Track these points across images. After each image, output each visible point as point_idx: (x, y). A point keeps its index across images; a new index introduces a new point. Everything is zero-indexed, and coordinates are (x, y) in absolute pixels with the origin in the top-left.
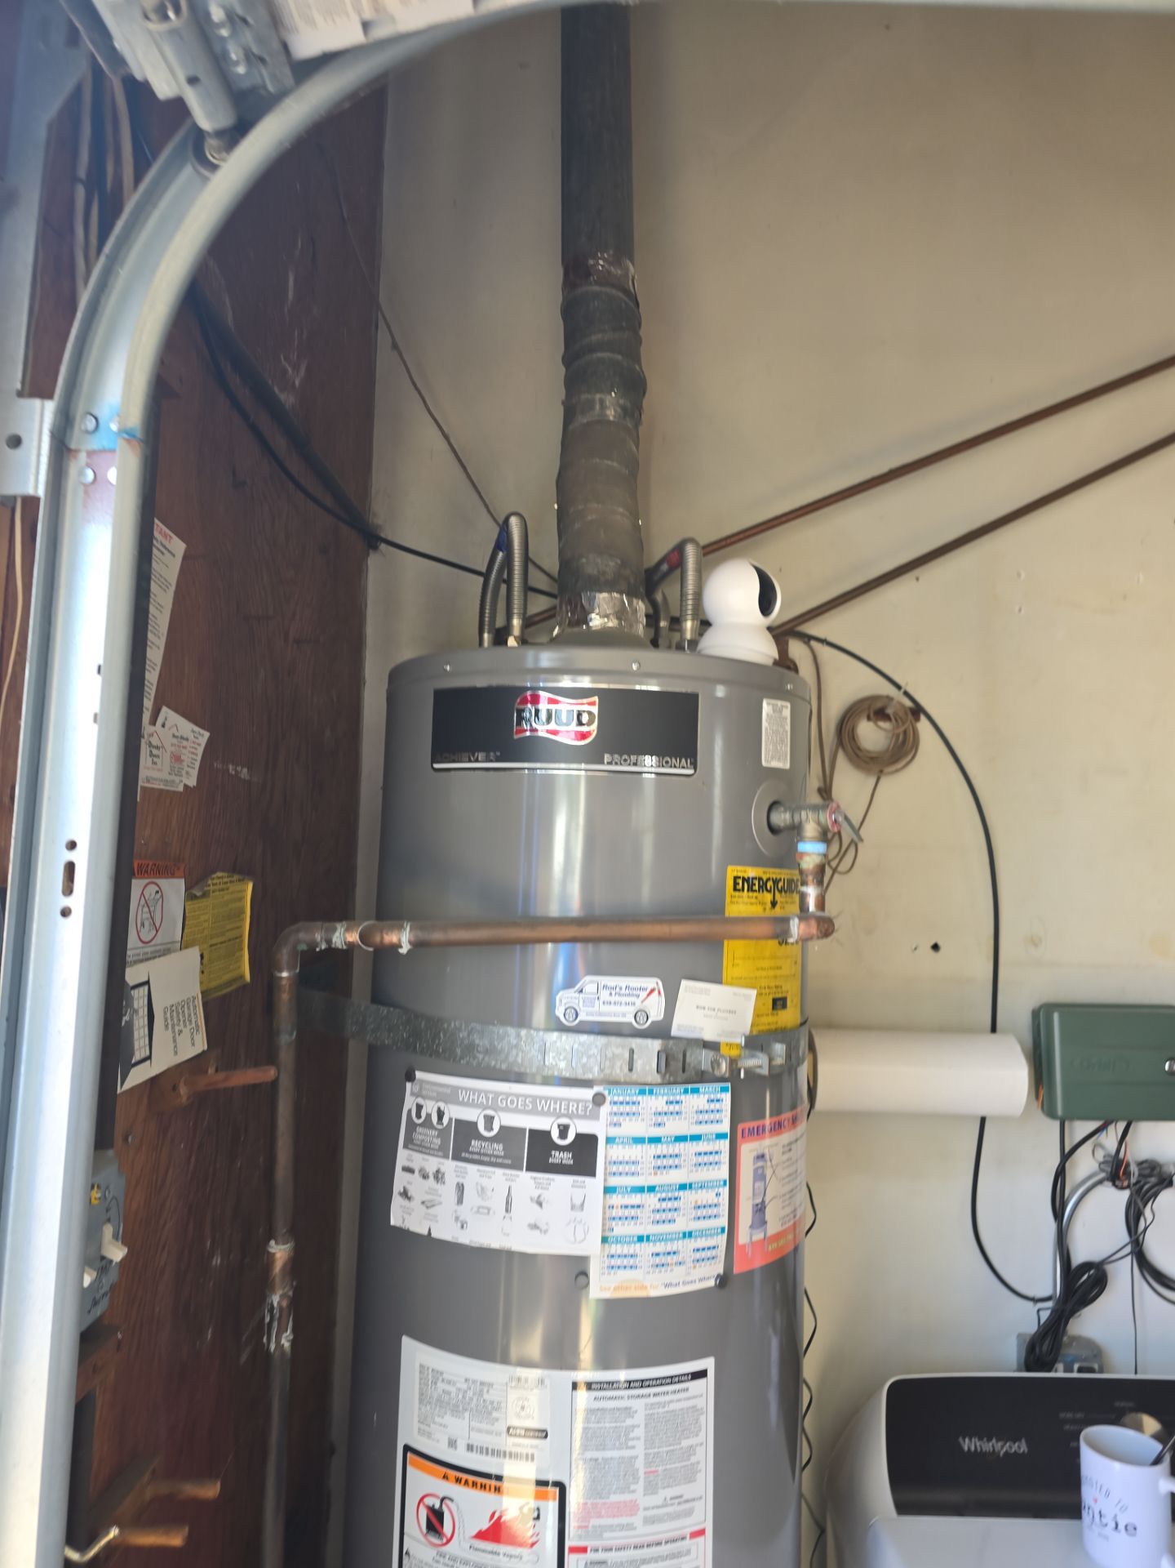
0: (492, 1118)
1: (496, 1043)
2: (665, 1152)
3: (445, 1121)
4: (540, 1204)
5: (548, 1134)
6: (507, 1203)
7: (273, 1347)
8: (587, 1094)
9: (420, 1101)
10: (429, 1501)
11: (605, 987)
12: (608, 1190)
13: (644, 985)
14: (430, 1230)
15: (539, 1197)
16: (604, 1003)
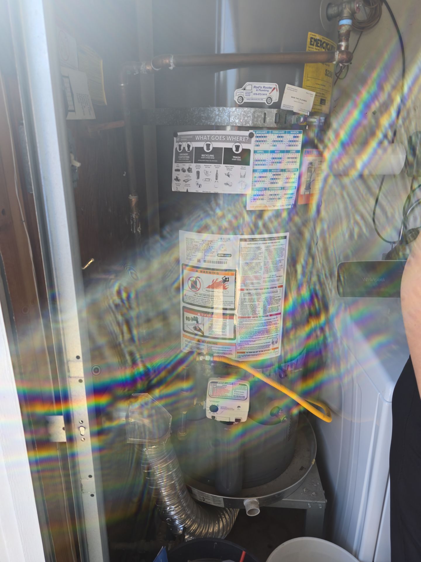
0: (210, 145)
1: (210, 114)
2: (276, 157)
3: (191, 149)
4: (229, 176)
5: (231, 149)
6: (216, 176)
7: (135, 232)
8: (247, 133)
9: (180, 143)
10: (192, 279)
11: (255, 87)
12: (254, 171)
13: (271, 86)
14: (187, 189)
15: (228, 173)
16: (254, 94)
